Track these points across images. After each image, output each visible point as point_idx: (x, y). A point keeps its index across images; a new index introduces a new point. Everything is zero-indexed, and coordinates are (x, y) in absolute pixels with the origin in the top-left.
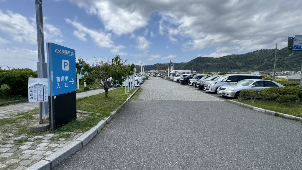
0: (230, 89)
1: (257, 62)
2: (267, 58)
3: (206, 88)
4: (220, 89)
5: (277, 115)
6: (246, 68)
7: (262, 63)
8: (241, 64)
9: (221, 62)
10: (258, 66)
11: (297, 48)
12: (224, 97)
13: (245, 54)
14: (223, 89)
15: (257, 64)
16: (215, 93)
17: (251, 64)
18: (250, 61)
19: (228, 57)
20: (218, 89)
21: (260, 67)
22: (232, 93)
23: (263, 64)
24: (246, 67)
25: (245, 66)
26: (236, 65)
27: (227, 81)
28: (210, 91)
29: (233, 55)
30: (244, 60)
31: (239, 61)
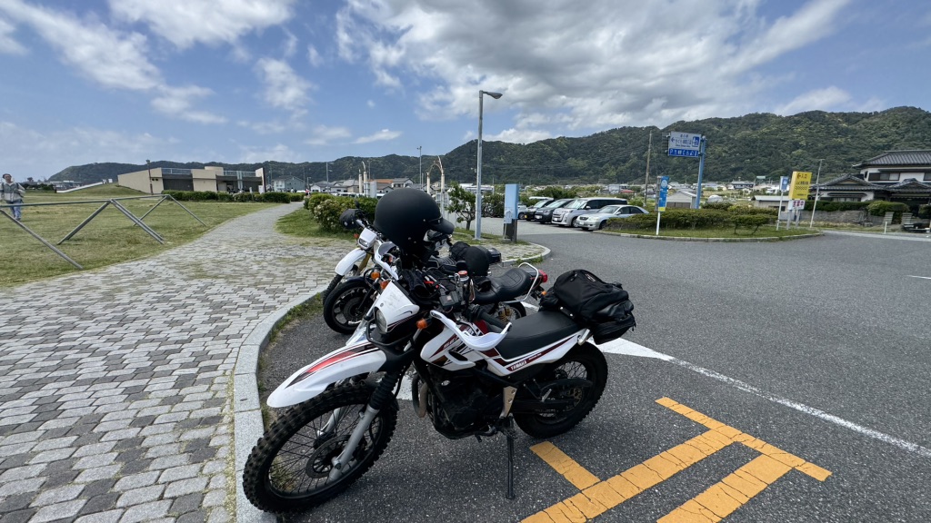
0: (594, 218)
1: (614, 160)
2: (634, 149)
3: (556, 219)
4: (581, 218)
6: (591, 175)
7: (624, 162)
8: (581, 164)
9: (532, 158)
10: (617, 168)
11: (673, 153)
12: (585, 229)
13: (589, 137)
14: (586, 219)
15: (614, 164)
16: (571, 226)
17: (602, 165)
18: (600, 155)
19: (549, 145)
20: (578, 219)
21: (622, 171)
22: (597, 223)
23: (627, 165)
24: (591, 172)
25: (589, 170)
26: (569, 167)
27: (585, 208)
28: (563, 223)
29: (562, 139)
30: (587, 154)
31: (575, 156)
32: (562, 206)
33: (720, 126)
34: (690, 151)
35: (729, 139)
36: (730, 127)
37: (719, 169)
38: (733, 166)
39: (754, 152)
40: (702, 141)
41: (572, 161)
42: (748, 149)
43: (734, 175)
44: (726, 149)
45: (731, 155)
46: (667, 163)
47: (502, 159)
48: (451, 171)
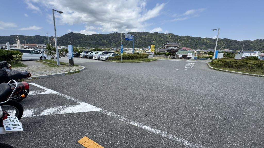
0: (105, 57)
3: (94, 57)
4: (101, 57)
5: (116, 62)
6: (109, 45)
7: (117, 42)
8: (106, 42)
9: (91, 39)
10: (115, 44)
11: (126, 39)
12: (103, 60)
13: (107, 34)
14: (102, 57)
15: (115, 42)
16: (99, 59)
17: (112, 42)
19: (96, 36)
20: (100, 57)
22: (105, 59)
23: (118, 43)
26: (103, 42)
27: (102, 54)
28: (96, 59)
29: (100, 34)
30: (107, 39)
31: (104, 39)
32: (96, 54)
33: (139, 34)
34: (130, 39)
35: (141, 38)
36: (141, 35)
37: (139, 45)
38: (142, 44)
39: (146, 41)
40: (133, 37)
41: (103, 41)
42: (145, 40)
43: (142, 46)
44: (140, 40)
45: (141, 41)
46: (128, 43)
47: (81, 39)
48: (63, 42)
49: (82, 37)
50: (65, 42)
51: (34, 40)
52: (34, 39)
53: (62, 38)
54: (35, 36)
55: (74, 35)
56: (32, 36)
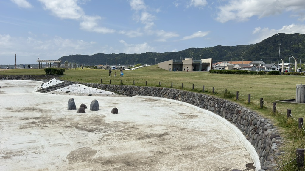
47: (300, 46)
48: (261, 55)
49: (300, 41)
50: (264, 54)
51: (212, 54)
52: (212, 52)
53: (259, 46)
54: (215, 47)
55: (283, 37)
56: (210, 48)
